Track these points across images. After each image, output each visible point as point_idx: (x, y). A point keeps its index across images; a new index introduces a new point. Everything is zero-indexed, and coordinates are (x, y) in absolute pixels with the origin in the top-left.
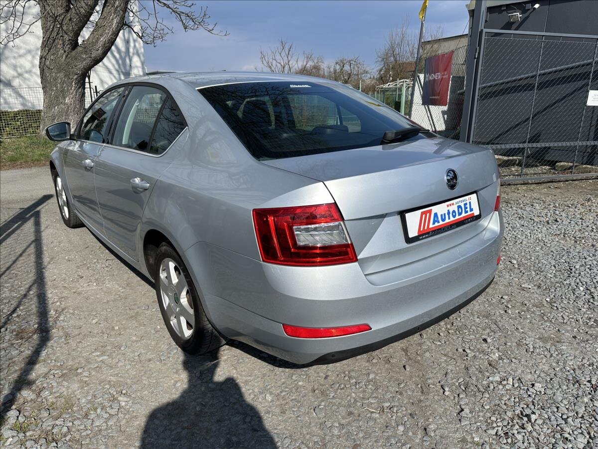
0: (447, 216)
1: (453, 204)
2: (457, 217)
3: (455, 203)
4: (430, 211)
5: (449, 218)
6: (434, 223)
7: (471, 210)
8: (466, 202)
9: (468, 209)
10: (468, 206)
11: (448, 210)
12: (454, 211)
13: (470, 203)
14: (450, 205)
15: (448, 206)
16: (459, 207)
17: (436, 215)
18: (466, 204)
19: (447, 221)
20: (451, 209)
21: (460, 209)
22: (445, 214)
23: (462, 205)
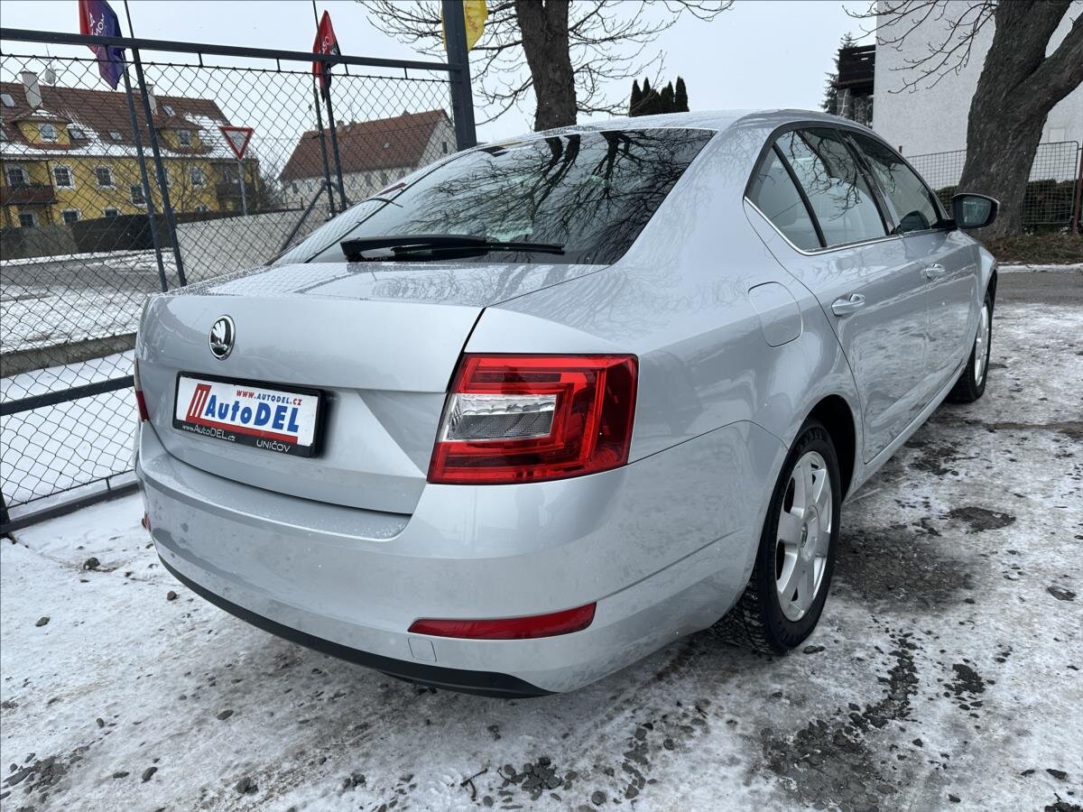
0: (230, 412)
1: (251, 395)
2: (251, 425)
3: (256, 395)
4: (208, 388)
5: (233, 418)
6: (207, 414)
7: (293, 427)
8: (285, 405)
9: (286, 422)
10: (288, 415)
11: (237, 403)
12: (247, 410)
13: (295, 411)
14: (245, 394)
15: (239, 393)
16: (263, 407)
17: (214, 398)
18: (281, 409)
19: (227, 421)
20: (244, 403)
21: (263, 414)
22: (227, 406)
23: (273, 407)
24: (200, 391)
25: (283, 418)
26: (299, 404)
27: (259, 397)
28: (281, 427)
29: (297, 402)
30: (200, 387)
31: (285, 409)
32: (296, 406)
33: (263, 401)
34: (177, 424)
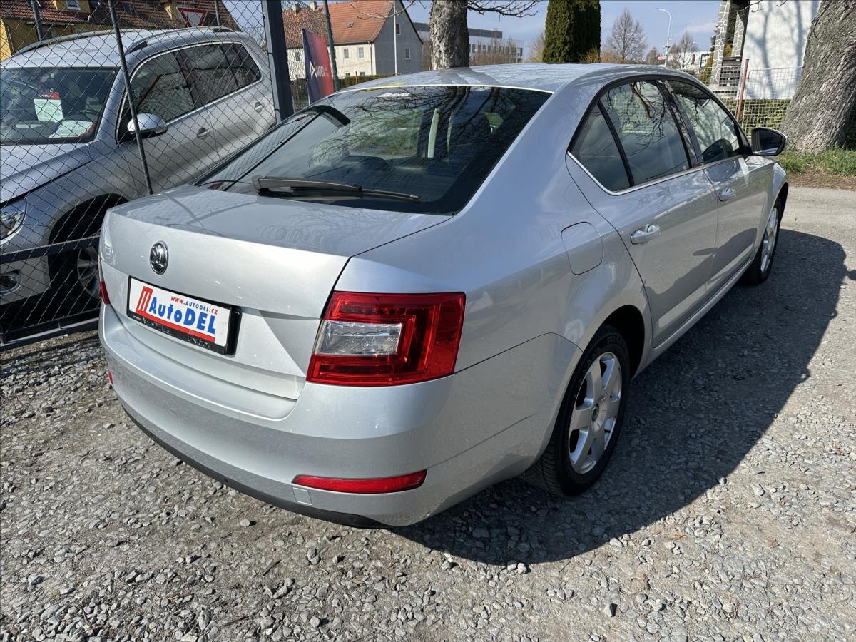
0: (167, 312)
1: (181, 301)
2: (181, 323)
3: (185, 302)
4: (151, 291)
5: (169, 317)
6: (150, 311)
7: (212, 330)
8: (205, 312)
9: (206, 325)
10: (208, 320)
11: (171, 306)
12: (179, 312)
13: (213, 318)
14: (177, 300)
15: (173, 299)
16: (190, 312)
17: (155, 300)
18: (203, 315)
19: (165, 318)
20: (177, 307)
21: (190, 317)
22: (165, 307)
23: (197, 312)
24: (145, 292)
25: (204, 322)
26: (216, 313)
27: (187, 304)
28: (203, 328)
29: (214, 311)
30: (145, 289)
31: (205, 315)
32: (214, 315)
33: (189, 307)
34: (130, 314)
